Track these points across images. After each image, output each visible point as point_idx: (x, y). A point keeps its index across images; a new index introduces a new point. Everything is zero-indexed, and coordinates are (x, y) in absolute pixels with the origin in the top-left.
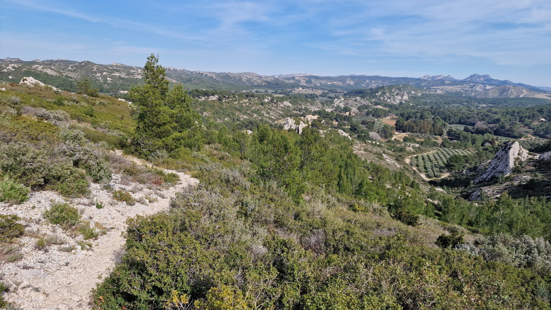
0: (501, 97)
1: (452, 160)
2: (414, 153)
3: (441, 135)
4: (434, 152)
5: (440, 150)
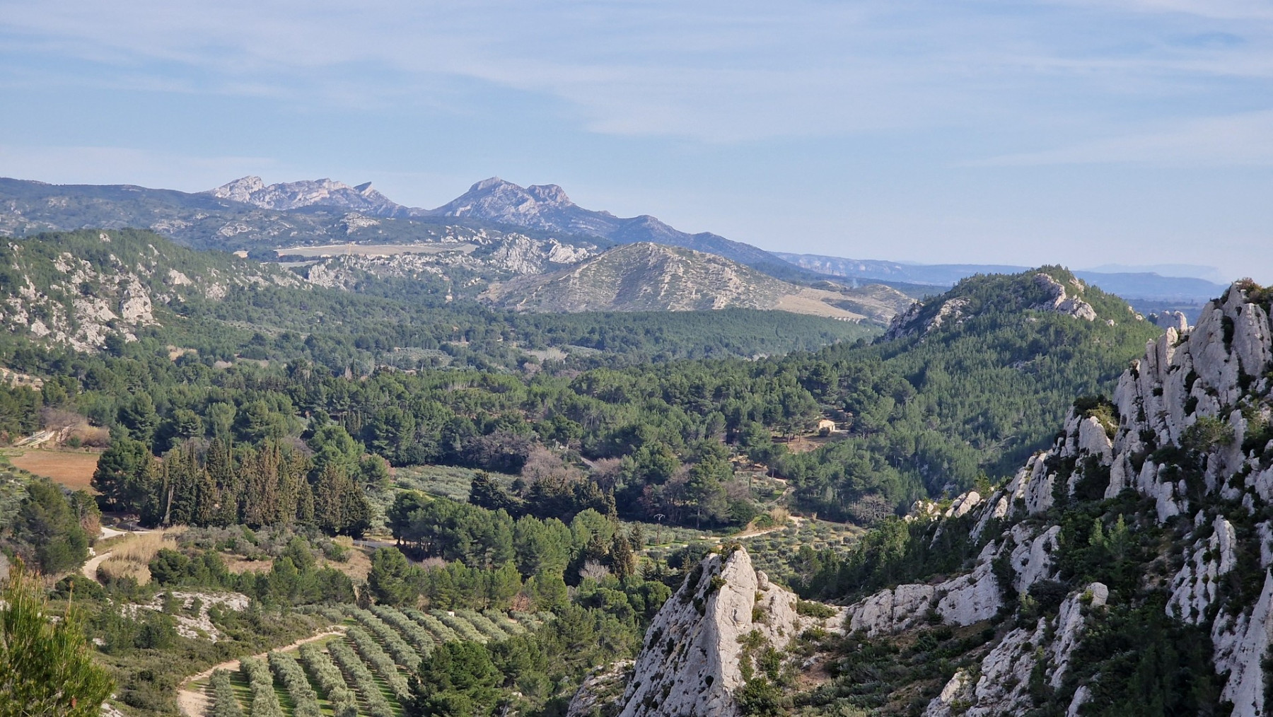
0: (628, 308)
1: (436, 674)
2: (223, 653)
3: (356, 530)
4: (335, 633)
5: (361, 620)
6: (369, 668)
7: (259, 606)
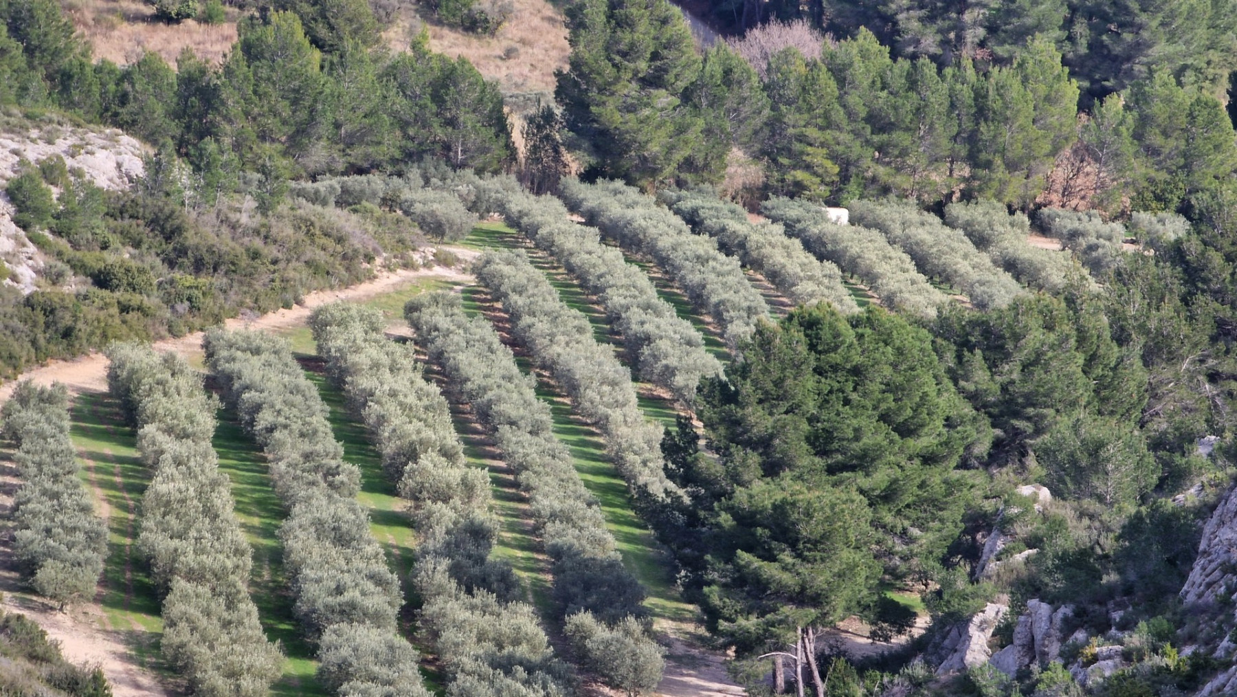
2: (56, 330)
4: (438, 270)
5: (530, 231)
6: (543, 390)
7: (181, 173)
